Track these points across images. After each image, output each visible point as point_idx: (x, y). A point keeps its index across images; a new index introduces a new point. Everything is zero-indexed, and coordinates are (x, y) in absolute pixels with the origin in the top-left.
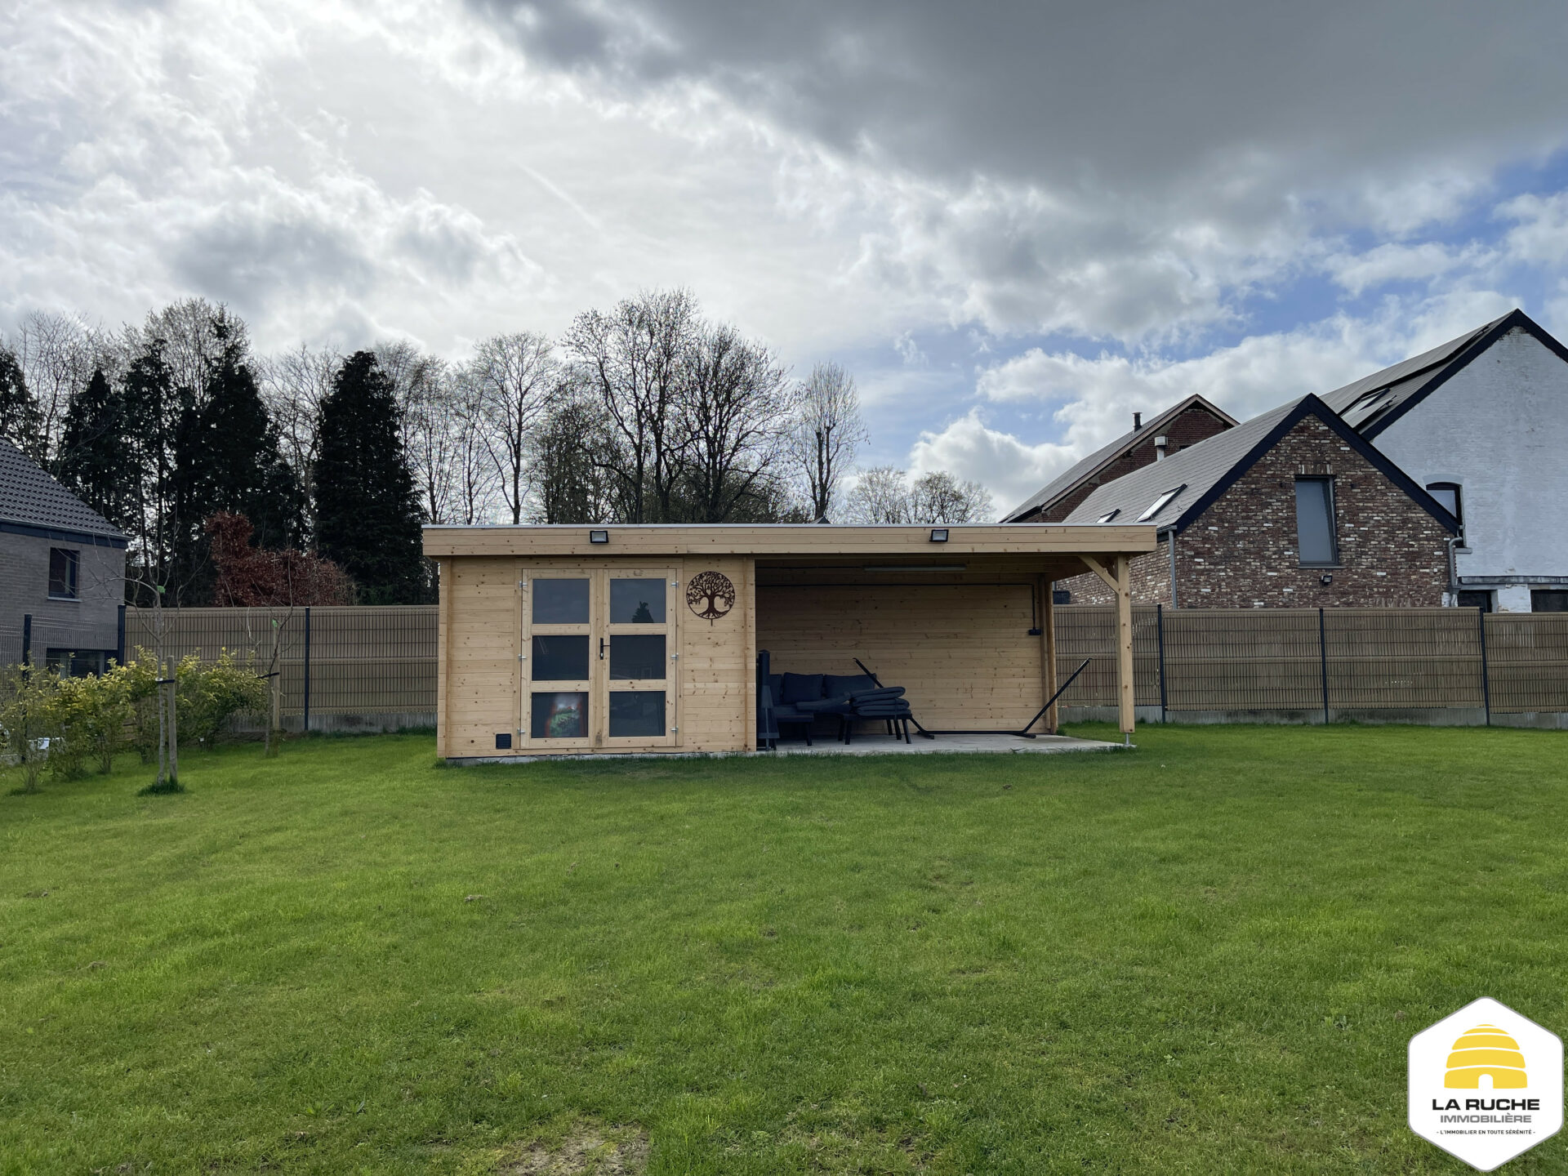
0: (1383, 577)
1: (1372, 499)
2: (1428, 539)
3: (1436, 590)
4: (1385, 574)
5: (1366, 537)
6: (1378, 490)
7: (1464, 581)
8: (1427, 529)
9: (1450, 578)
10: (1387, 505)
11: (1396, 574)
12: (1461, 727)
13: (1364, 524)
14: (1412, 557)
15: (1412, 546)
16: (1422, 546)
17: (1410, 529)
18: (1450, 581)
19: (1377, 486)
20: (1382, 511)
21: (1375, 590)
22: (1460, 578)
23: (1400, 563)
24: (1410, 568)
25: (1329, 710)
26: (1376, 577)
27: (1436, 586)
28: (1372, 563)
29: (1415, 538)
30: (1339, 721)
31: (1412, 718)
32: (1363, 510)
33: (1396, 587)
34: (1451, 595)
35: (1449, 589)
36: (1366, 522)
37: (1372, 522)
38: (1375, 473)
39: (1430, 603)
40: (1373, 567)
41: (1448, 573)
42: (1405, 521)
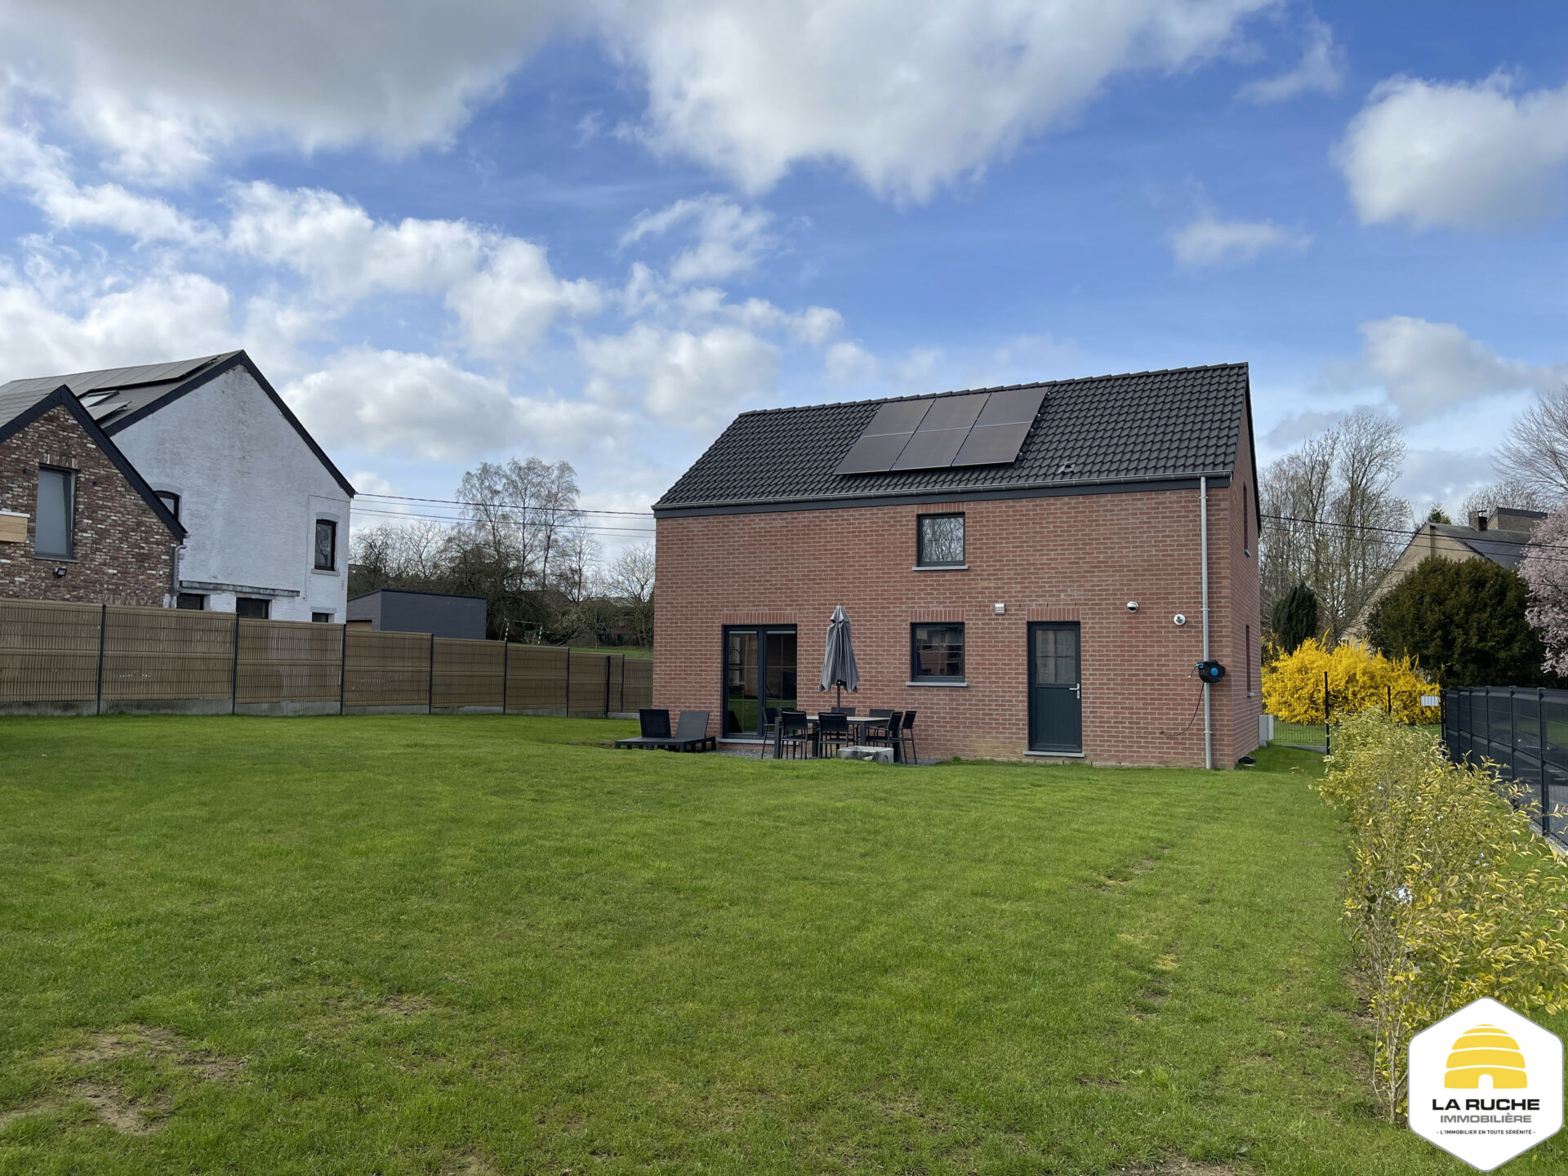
0: (114, 575)
1: (112, 499)
2: (157, 543)
3: (160, 590)
4: (115, 572)
5: (102, 534)
6: (117, 491)
7: (184, 584)
8: (157, 533)
9: (172, 581)
10: (124, 506)
11: (126, 573)
12: (212, 715)
13: (101, 522)
14: (141, 558)
15: (143, 548)
16: (150, 549)
17: (142, 532)
18: (172, 584)
19: (117, 487)
20: (120, 512)
21: (105, 586)
22: (181, 582)
23: (131, 563)
24: (139, 568)
25: (102, 702)
26: (107, 574)
27: (160, 587)
28: (105, 559)
29: (147, 541)
30: (109, 712)
31: (173, 709)
32: (102, 508)
33: (124, 585)
34: (172, 596)
35: (171, 591)
36: (104, 521)
37: (109, 521)
38: (116, 474)
39: (153, 603)
40: (105, 564)
41: (171, 576)
42: (139, 524)
